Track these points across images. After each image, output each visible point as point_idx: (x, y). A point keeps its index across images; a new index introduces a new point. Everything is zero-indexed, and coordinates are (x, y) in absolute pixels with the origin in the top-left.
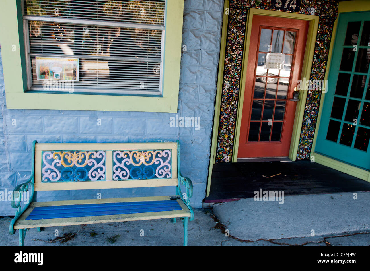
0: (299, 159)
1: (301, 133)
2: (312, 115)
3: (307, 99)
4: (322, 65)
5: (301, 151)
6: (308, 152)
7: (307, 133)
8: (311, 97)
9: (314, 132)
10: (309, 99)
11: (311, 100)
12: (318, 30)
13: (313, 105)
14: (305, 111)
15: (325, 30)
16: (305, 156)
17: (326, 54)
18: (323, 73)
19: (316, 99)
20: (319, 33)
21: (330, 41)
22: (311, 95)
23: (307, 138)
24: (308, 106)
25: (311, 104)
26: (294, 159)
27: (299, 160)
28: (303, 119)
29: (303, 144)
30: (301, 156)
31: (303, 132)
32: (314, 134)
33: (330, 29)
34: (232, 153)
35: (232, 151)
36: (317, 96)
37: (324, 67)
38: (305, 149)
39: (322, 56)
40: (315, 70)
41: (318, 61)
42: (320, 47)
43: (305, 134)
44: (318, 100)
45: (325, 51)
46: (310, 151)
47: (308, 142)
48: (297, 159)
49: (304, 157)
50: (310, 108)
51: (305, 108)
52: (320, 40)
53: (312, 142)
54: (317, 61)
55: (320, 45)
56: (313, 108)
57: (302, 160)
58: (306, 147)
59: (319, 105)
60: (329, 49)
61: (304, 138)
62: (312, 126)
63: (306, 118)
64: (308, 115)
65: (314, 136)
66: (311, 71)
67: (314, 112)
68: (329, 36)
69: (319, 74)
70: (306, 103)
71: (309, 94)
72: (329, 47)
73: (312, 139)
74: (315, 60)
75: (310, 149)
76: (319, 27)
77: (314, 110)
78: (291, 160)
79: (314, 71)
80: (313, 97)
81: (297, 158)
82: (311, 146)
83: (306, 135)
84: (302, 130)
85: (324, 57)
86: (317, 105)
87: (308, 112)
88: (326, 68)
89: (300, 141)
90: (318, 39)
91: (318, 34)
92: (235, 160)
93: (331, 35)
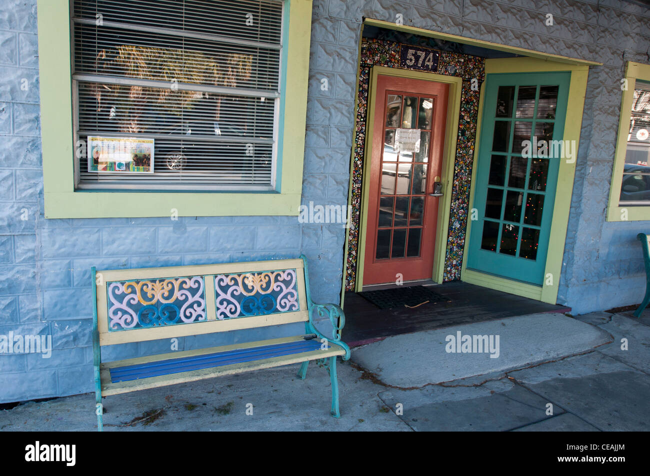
0: (446, 280)
1: (448, 242)
2: (460, 215)
3: (452, 193)
4: (469, 144)
5: (449, 269)
6: (458, 269)
7: (455, 242)
8: (457, 189)
9: (464, 239)
10: (455, 193)
11: (458, 193)
12: (462, 97)
13: (460, 201)
14: (452, 209)
15: (471, 96)
16: (455, 276)
17: (473, 130)
18: (471, 156)
19: (465, 192)
20: (463, 101)
21: (477, 111)
22: (457, 187)
23: (455, 249)
24: (455, 203)
25: (458, 199)
26: (440, 281)
27: (446, 282)
28: (449, 221)
29: (451, 258)
30: (449, 275)
31: (450, 240)
32: (464, 243)
33: (476, 95)
34: (355, 277)
35: (355, 275)
36: (465, 188)
37: (472, 147)
38: (453, 266)
39: (469, 132)
40: (461, 152)
41: (464, 138)
42: (465, 120)
43: (452, 243)
44: (467, 193)
45: (472, 125)
46: (461, 268)
47: (457, 255)
48: (444, 282)
49: (453, 277)
50: (457, 205)
51: (451, 206)
52: (465, 110)
53: (463, 254)
54: (462, 138)
55: (466, 118)
56: (462, 206)
57: (450, 281)
58: (454, 262)
59: (468, 201)
60: (476, 122)
61: (452, 250)
62: (461, 232)
63: (453, 221)
64: (455, 215)
65: (464, 245)
66: (456, 153)
67: (462, 210)
68: (476, 104)
69: (466, 157)
70: (452, 199)
71: (455, 185)
72: (477, 120)
73: (462, 250)
74: (460, 138)
75: (461, 264)
76: (463, 92)
77: (463, 208)
78: (437, 283)
79: (460, 154)
80: (460, 190)
81: (444, 279)
82: (462, 261)
83: (454, 245)
84: (448, 238)
85: (472, 133)
86: (466, 201)
87: (455, 211)
88: (474, 149)
89: (446, 254)
90: (462, 109)
91: (461, 102)
92: (360, 289)
93: (478, 104)
